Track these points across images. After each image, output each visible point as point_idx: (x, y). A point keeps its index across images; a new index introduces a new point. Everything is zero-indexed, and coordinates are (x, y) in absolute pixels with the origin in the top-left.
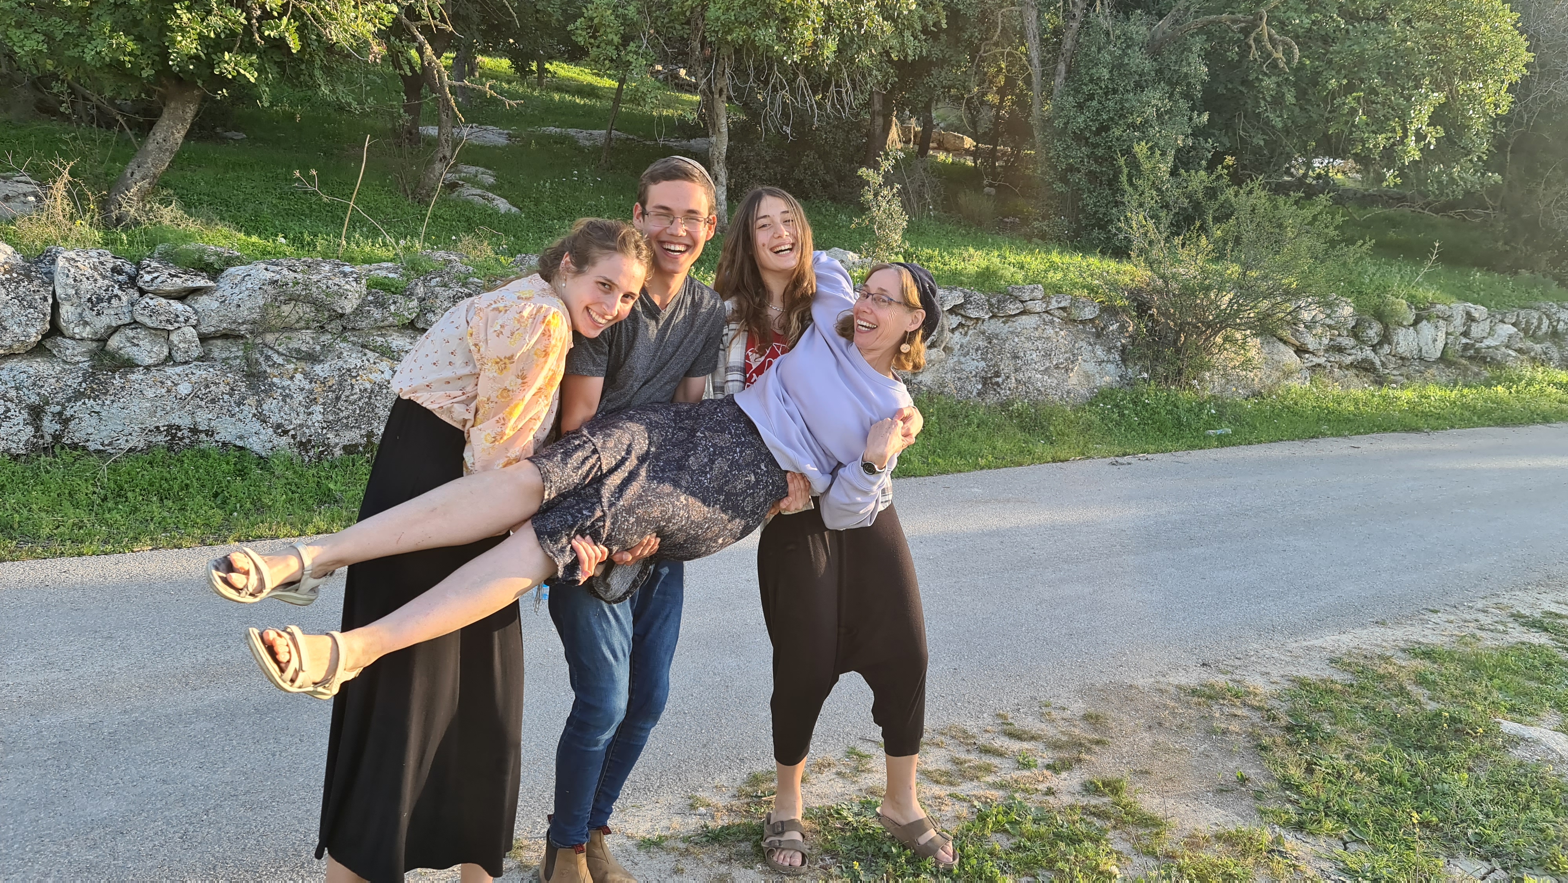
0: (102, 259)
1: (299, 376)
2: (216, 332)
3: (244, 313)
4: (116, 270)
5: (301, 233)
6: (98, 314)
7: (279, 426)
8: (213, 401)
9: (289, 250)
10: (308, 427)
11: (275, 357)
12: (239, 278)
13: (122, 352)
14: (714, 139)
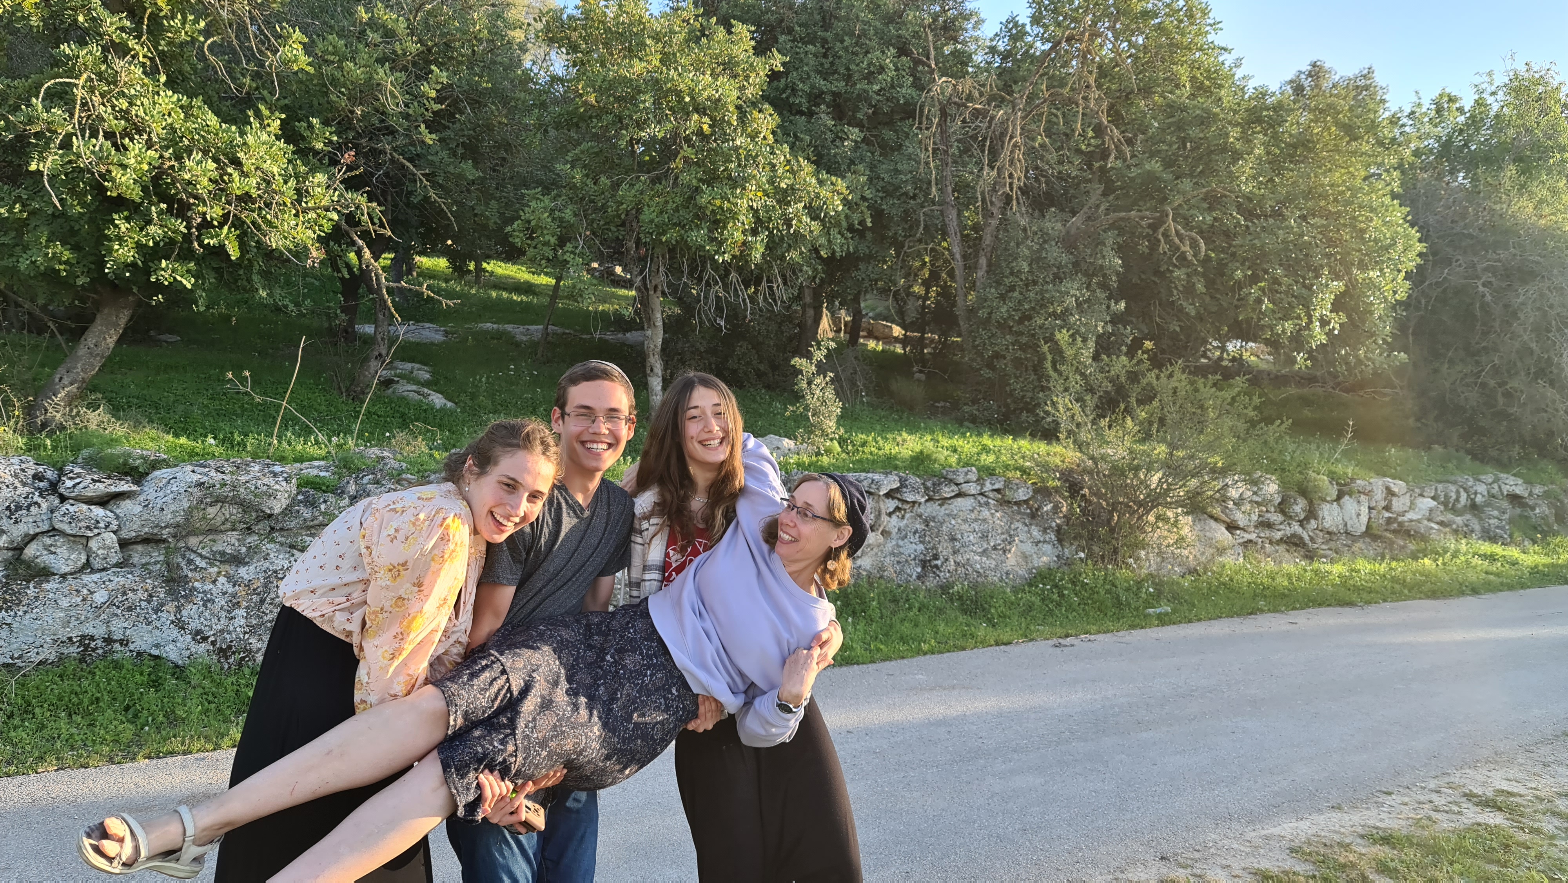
0: (23, 466)
1: (222, 580)
2: (136, 537)
3: (168, 517)
4: (37, 477)
5: (232, 433)
6: (16, 522)
7: (198, 632)
8: (130, 609)
9: (217, 451)
10: (229, 633)
11: (198, 561)
12: (164, 481)
13: (38, 560)
14: (649, 333)
